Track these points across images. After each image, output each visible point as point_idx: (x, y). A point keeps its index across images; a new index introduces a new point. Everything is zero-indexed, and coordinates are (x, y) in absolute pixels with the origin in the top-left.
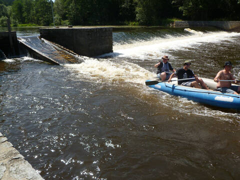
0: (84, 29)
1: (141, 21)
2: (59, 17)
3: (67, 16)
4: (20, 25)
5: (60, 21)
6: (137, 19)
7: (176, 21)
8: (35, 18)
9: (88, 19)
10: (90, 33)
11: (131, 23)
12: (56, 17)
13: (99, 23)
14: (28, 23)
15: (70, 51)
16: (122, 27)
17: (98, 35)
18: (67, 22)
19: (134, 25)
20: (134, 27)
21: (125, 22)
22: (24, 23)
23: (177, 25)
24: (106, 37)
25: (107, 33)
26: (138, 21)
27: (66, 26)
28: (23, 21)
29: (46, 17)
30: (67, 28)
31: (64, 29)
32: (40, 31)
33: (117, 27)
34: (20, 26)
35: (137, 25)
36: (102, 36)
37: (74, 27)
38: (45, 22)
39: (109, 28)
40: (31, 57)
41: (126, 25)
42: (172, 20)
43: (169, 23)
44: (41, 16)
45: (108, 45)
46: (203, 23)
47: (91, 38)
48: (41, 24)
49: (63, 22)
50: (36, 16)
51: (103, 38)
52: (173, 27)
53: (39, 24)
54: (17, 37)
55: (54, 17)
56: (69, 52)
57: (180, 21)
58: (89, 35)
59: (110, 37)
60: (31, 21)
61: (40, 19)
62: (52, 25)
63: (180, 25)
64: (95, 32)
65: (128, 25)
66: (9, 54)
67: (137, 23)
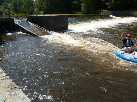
0: (52, 16)
1: (84, 11)
2: (38, 9)
3: (42, 9)
5: (38, 12)
6: (82, 10)
7: (104, 11)
8: (24, 10)
9: (54, 10)
10: (55, 18)
11: (78, 12)
12: (36, 9)
13: (60, 13)
14: (20, 13)
16: (73, 14)
17: (60, 19)
18: (42, 12)
19: (80, 13)
20: (80, 14)
21: (75, 12)
22: (18, 13)
23: (105, 13)
24: (64, 21)
25: (65, 18)
26: (83, 11)
27: (42, 14)
28: (17, 12)
30: (42, 15)
31: (40, 16)
32: (27, 17)
33: (71, 15)
34: (15, 14)
35: (82, 14)
36: (62, 20)
37: (46, 15)
38: (30, 12)
39: (66, 16)
40: (22, 32)
41: (75, 13)
42: (102, 11)
43: (100, 12)
44: (27, 9)
45: (65, 25)
46: (120, 12)
47: (55, 21)
49: (40, 12)
51: (62, 21)
52: (102, 14)
53: (26, 14)
54: (14, 21)
55: (35, 10)
57: (107, 11)
59: (66, 20)
60: (22, 12)
61: (27, 10)
62: (34, 14)
63: (107, 14)
64: (58, 17)
65: (76, 14)
66: (10, 31)
67: (82, 12)
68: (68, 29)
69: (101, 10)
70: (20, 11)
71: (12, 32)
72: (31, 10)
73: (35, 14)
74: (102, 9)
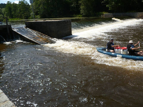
1: (84, 14)
3: (38, 13)
4: (10, 19)
5: (34, 16)
6: (81, 13)
7: (105, 13)
9: (51, 14)
13: (58, 16)
14: (15, 18)
15: (46, 35)
17: (63, 25)
19: (80, 17)
21: (74, 15)
23: (106, 16)
24: (68, 26)
25: (68, 23)
28: (12, 17)
29: (25, 14)
36: (65, 25)
38: (26, 17)
43: (100, 15)
44: (23, 13)
45: (69, 31)
46: (121, 14)
47: (58, 27)
48: (23, 18)
49: (36, 16)
50: (20, 14)
51: (66, 26)
52: (103, 17)
55: (31, 14)
57: (107, 13)
58: (57, 25)
59: (70, 26)
60: (17, 17)
61: (22, 15)
62: (30, 19)
63: (108, 16)
64: (61, 22)
65: (76, 17)
66: (7, 39)
67: (81, 16)
68: (72, 34)
69: (101, 13)
70: (15, 16)
71: (10, 41)
72: (26, 14)
73: (32, 18)
74: (102, 11)
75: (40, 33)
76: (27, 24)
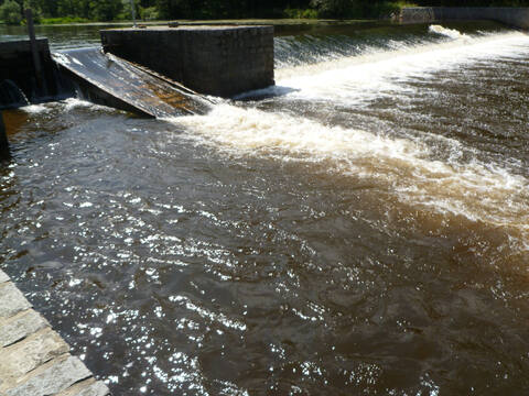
1: (324, 8)
5: (137, 9)
6: (315, 2)
7: (403, 6)
10: (224, 41)
11: (299, 13)
15: (177, 84)
17: (241, 45)
20: (306, 21)
23: (407, 16)
24: (261, 50)
25: (262, 39)
26: (317, 8)
30: (165, 28)
31: (160, 32)
32: (103, 35)
35: (315, 18)
36: (250, 48)
40: (86, 98)
41: (288, 16)
42: (395, 5)
43: (388, 11)
45: (264, 69)
47: (225, 53)
51: (253, 51)
52: (397, 20)
56: (174, 86)
57: (414, 7)
58: (220, 44)
59: (268, 49)
63: (414, 18)
64: (235, 36)
65: (293, 17)
66: (34, 94)
67: (314, 12)
68: (273, 83)
69: (391, 4)
75: (156, 74)
76: (109, 40)
